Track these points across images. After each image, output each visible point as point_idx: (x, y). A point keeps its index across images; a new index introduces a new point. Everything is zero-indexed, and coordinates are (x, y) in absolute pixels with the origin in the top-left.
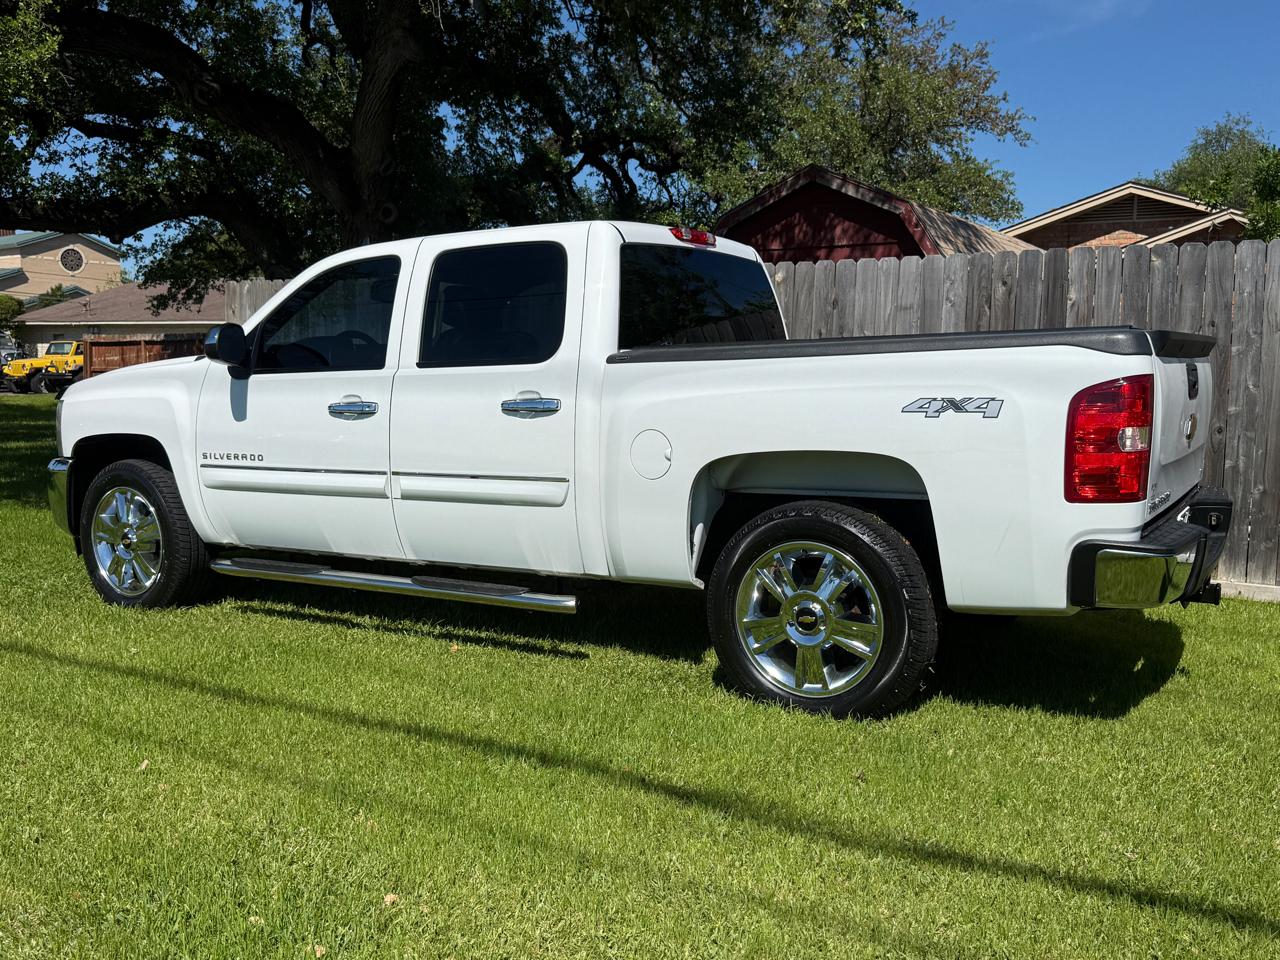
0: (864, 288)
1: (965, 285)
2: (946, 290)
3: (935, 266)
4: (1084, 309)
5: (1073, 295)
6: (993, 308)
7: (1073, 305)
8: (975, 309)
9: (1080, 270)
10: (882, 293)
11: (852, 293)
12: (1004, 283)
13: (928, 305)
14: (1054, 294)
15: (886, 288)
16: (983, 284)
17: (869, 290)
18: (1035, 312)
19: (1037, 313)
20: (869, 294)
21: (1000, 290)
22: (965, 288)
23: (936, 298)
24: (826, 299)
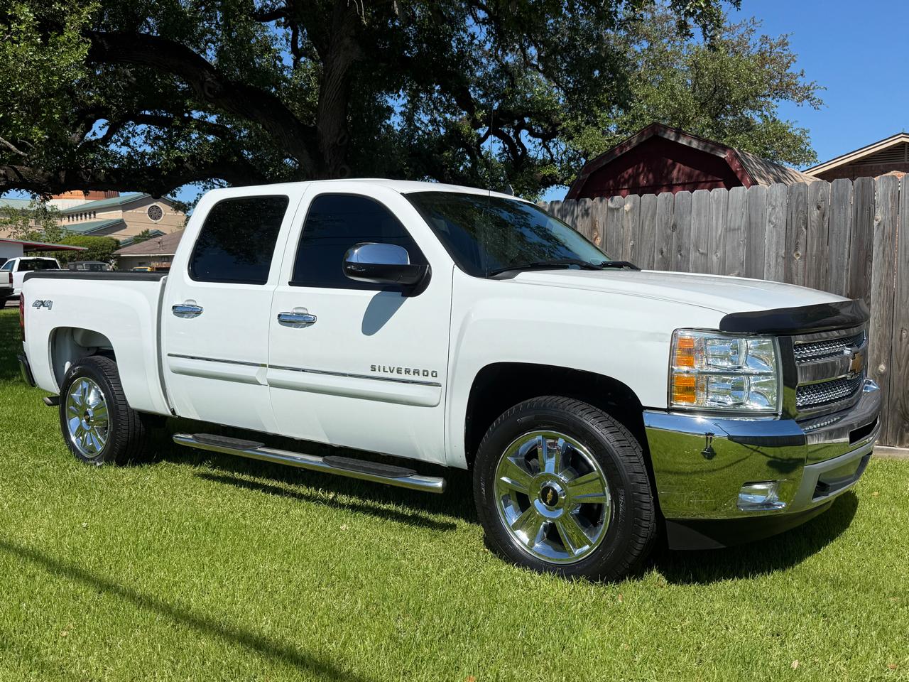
0: (699, 214)
1: (785, 208)
2: (768, 214)
3: (759, 194)
4: (888, 229)
5: (879, 216)
6: (809, 227)
7: (879, 224)
8: (793, 230)
9: (885, 194)
10: (714, 218)
11: (688, 218)
12: (819, 208)
13: (753, 226)
14: (862, 217)
15: (718, 214)
16: (800, 208)
17: (703, 215)
18: (845, 231)
19: (848, 232)
20: (703, 219)
21: (815, 213)
22: (785, 212)
23: (760, 220)
24: (666, 224)
